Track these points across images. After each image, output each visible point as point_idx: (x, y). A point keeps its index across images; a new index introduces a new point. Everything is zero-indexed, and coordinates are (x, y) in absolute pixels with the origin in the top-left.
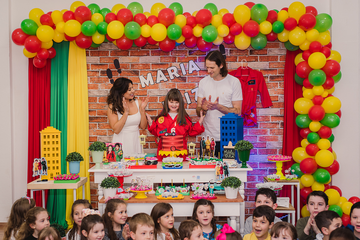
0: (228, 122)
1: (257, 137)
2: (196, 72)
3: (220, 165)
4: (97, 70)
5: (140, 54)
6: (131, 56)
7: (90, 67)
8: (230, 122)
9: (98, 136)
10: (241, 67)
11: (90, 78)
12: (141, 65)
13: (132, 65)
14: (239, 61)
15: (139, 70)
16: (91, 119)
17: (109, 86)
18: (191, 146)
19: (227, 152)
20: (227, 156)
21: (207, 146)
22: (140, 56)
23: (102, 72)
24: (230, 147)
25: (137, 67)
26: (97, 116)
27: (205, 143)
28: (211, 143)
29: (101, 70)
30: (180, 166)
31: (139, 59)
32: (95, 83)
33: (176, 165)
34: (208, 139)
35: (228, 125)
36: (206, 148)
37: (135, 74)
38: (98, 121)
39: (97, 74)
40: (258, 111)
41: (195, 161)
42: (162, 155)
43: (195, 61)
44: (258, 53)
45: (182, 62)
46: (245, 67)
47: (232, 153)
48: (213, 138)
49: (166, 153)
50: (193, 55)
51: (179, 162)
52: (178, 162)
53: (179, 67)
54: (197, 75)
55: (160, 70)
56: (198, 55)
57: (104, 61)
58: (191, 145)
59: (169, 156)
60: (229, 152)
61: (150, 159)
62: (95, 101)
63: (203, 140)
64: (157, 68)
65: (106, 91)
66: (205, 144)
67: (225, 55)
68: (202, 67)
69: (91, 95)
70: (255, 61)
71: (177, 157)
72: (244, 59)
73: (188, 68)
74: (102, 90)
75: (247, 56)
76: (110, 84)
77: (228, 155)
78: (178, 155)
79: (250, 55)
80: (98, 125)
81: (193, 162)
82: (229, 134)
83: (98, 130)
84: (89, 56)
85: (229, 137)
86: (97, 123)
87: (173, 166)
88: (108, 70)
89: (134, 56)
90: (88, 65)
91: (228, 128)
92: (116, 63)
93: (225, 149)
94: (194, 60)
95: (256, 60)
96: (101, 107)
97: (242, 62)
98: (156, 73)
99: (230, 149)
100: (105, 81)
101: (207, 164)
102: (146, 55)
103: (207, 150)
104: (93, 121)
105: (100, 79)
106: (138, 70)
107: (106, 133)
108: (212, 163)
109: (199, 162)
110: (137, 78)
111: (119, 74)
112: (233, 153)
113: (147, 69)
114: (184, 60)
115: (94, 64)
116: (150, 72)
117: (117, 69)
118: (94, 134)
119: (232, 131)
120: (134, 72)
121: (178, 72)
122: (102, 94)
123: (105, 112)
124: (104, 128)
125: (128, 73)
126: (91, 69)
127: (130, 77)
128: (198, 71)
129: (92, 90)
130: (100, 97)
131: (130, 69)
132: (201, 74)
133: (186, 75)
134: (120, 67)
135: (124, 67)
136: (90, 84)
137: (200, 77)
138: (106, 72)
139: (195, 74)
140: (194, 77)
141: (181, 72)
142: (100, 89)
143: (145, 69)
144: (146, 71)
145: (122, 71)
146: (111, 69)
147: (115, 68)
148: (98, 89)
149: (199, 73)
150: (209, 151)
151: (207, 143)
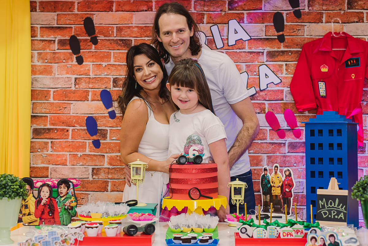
0: (326, 133)
1: (363, 172)
2: (242, 43)
3: (319, 239)
4: (51, 38)
5: (135, 8)
6: (117, 11)
7: (39, 33)
8: (331, 132)
9: (51, 166)
10: (330, 33)
11: (38, 53)
12: (136, 29)
13: (119, 30)
14: (327, 22)
15: (133, 39)
16: (37, 133)
17: (74, 68)
18: (235, 188)
19: (327, 205)
20: (325, 214)
21: (273, 188)
22: (134, 11)
23: (62, 43)
24: (333, 191)
25: (129, 32)
26: (49, 126)
27: (269, 181)
28: (284, 182)
29: (59, 37)
30: (211, 238)
31: (132, 17)
32: (46, 63)
33: (201, 238)
34: (276, 173)
35: (326, 139)
36: (270, 194)
37: (124, 46)
38: (52, 135)
39: (51, 46)
40: (366, 120)
41: (250, 226)
42: (169, 209)
43: (240, 20)
44: (363, 5)
45: (216, 24)
46: (339, 33)
47: (338, 205)
48: (288, 170)
49: (179, 203)
50: (236, 10)
51: (209, 227)
52: (207, 227)
53: (208, 34)
54: (244, 48)
56: (246, 9)
57: (65, 21)
58: (235, 186)
59: (185, 210)
60: (331, 204)
61: (139, 220)
62: (47, 98)
63: (264, 175)
65: (67, 80)
66: (269, 183)
67: (299, 10)
68: (253, 32)
69: (38, 86)
70: (357, 22)
71: (205, 213)
72: (337, 17)
73: (225, 34)
74: (60, 76)
75: (342, 12)
76: (75, 65)
77: (330, 211)
78: (206, 209)
79: (349, 11)
80: (50, 145)
81: (244, 230)
82: (326, 161)
83: (51, 155)
84: (36, 11)
85: (326, 167)
86: (50, 141)
87: (194, 238)
88: (74, 39)
89: (122, 11)
90: (33, 29)
91: (326, 146)
92: (89, 25)
93: (322, 197)
94: (239, 18)
95: (361, 20)
96: (58, 109)
97: (332, 24)
99: (332, 198)
100: (67, 60)
101: (282, 237)
102: (145, 8)
103: (274, 198)
104: (42, 136)
105: (57, 55)
106: (131, 38)
107: (66, 160)
108: (293, 233)
109: (259, 231)
111: (93, 46)
112: (342, 207)
113: (148, 37)
114: (218, 20)
115: (46, 27)
117: (89, 36)
118: (43, 163)
119: (335, 153)
120: (123, 43)
121: (206, 43)
122: (60, 85)
123: (65, 118)
124: (63, 151)
125: (111, 43)
126: (39, 35)
127: (114, 52)
128: (246, 41)
129: (40, 76)
130: (56, 89)
131: (115, 35)
132: (252, 47)
133: (223, 48)
134: (96, 33)
135: (102, 32)
136: (35, 65)
137: (251, 53)
138: (68, 42)
139: (241, 46)
140: (238, 52)
141: (213, 41)
142: (56, 74)
143: (143, 36)
144: (145, 39)
145: (100, 39)
146: (78, 37)
147: (87, 35)
148: (53, 75)
149: (248, 44)
150: (279, 199)
151: (273, 182)
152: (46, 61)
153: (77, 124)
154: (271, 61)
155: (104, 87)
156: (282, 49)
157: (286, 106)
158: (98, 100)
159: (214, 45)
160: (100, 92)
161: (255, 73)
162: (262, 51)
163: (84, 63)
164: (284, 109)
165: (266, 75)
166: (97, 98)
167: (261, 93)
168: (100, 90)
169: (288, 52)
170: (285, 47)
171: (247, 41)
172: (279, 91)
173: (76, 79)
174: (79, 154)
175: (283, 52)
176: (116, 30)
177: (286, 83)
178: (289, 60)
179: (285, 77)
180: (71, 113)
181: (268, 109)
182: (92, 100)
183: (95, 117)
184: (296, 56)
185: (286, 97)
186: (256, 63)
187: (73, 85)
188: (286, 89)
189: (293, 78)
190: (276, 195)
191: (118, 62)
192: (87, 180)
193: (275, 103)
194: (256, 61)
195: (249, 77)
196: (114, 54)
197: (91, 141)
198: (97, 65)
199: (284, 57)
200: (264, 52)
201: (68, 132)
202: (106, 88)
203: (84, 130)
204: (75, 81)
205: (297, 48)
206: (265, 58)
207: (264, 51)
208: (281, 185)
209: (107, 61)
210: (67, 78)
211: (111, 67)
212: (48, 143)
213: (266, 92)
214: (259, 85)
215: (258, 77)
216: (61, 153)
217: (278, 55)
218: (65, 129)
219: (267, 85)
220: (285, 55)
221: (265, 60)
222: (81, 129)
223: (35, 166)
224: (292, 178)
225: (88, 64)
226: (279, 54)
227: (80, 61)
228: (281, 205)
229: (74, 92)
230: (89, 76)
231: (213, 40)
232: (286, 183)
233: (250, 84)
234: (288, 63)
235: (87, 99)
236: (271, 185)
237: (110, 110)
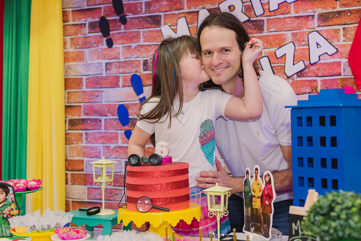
2: (287, 6)
4: (82, 21)
7: (70, 17)
9: (86, 159)
11: (71, 39)
12: (165, 3)
13: (148, 5)
15: (162, 14)
16: (72, 123)
17: (105, 52)
21: (254, 199)
23: (92, 26)
25: (158, 7)
26: (83, 117)
28: (264, 192)
29: (90, 20)
32: (78, 49)
36: (251, 206)
37: (153, 23)
38: (86, 126)
39: (83, 30)
48: (269, 175)
54: (289, 13)
55: (204, 8)
57: (95, 2)
62: (80, 86)
63: (246, 180)
64: (197, 6)
65: (98, 65)
66: (250, 192)
69: (72, 75)
74: (91, 62)
76: (106, 49)
80: (84, 136)
83: (85, 147)
86: (84, 132)
88: (103, 19)
90: (64, 14)
96: (91, 97)
98: (196, 17)
100: (98, 43)
103: (255, 211)
104: (77, 128)
105: (88, 40)
106: (160, 13)
107: (100, 152)
110: (157, 31)
111: (123, 26)
113: (178, 10)
115: (77, 10)
116: (183, 15)
117: (118, 15)
118: (78, 155)
119: (329, 152)
120: (152, 20)
121: (243, 11)
122: (92, 72)
123: (98, 108)
124: (97, 143)
125: (140, 22)
126: (71, 19)
127: (143, 31)
128: (291, 3)
129: (73, 63)
130: (88, 77)
131: (144, 12)
132: (299, 11)
133: (263, 15)
134: (125, 11)
135: (131, 9)
136: (68, 52)
137: (298, 18)
138: (98, 24)
139: (285, 10)
140: (282, 18)
141: (252, 8)
142: (88, 59)
143: (172, 9)
144: (175, 14)
145: (129, 18)
146: (108, 17)
147: (116, 14)
148: (85, 61)
149: (294, 7)
150: (259, 215)
151: (254, 190)
152: (78, 47)
153: (109, 113)
154: (323, 26)
155: (134, 71)
156: (339, 9)
157: (345, 83)
158: (129, 86)
159: (253, 12)
160: (130, 77)
161: (304, 43)
162: (312, 14)
163: (114, 46)
164: (342, 86)
165: (318, 44)
166: (127, 84)
167: (312, 68)
168: (130, 75)
169: (347, 12)
170: (342, 6)
171: (293, 4)
172: (334, 64)
173: (107, 64)
174: (112, 146)
175: (339, 13)
176: (145, 5)
177: (344, 52)
178: (348, 23)
179: (343, 45)
180: (103, 101)
181: (321, 87)
182: (124, 86)
183: (127, 104)
184: (358, 16)
185: (344, 71)
186: (305, 30)
187: (104, 71)
188: (344, 61)
189: (353, 46)
190: (256, 209)
191: (148, 41)
192: (121, 175)
193: (330, 80)
194: (305, 28)
195: (296, 48)
196: (143, 34)
197: (123, 132)
198: (127, 47)
199: (341, 19)
200: (314, 15)
201: (101, 123)
202: (136, 72)
203: (116, 119)
204: (106, 66)
205: (358, 6)
206: (316, 22)
207: (315, 13)
208: (261, 195)
209: (136, 42)
210: (98, 64)
211: (141, 49)
212: (82, 134)
213: (318, 66)
214: (308, 58)
215: (308, 47)
216: (95, 145)
217: (333, 18)
218: (98, 119)
219: (319, 57)
220: (342, 16)
221: (316, 25)
222: (113, 119)
223: (71, 158)
224: (271, 186)
225: (118, 46)
226: (334, 16)
227: (110, 44)
228: (261, 223)
229: (106, 78)
230: (119, 60)
231: (251, 6)
232: (266, 193)
233: (297, 57)
234: (346, 26)
235: (118, 86)
236: (252, 194)
237: (141, 96)
